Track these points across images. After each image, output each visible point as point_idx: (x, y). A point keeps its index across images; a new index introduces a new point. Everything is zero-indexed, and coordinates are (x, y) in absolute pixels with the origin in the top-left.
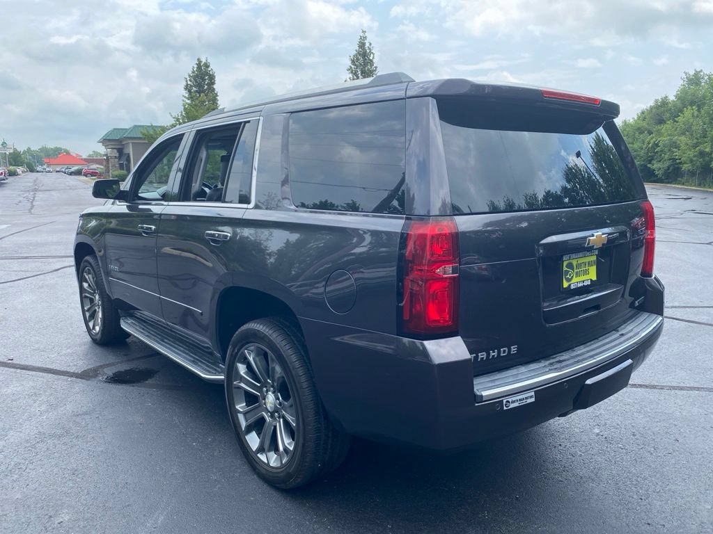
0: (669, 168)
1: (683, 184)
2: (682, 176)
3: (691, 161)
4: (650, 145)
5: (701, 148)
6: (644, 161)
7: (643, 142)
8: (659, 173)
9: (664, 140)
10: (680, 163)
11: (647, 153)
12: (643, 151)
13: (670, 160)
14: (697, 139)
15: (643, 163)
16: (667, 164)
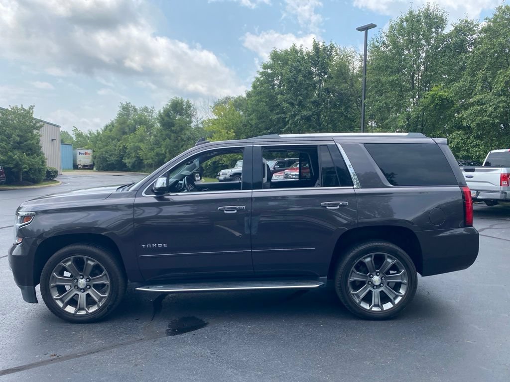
0: (135, 162)
1: (145, 172)
2: (144, 167)
3: (152, 158)
4: (121, 148)
5: (157, 150)
6: (117, 157)
7: (116, 146)
8: (129, 165)
9: (130, 145)
10: (143, 159)
11: (120, 153)
12: (116, 152)
13: (135, 157)
14: (151, 145)
15: (117, 159)
16: (134, 160)
